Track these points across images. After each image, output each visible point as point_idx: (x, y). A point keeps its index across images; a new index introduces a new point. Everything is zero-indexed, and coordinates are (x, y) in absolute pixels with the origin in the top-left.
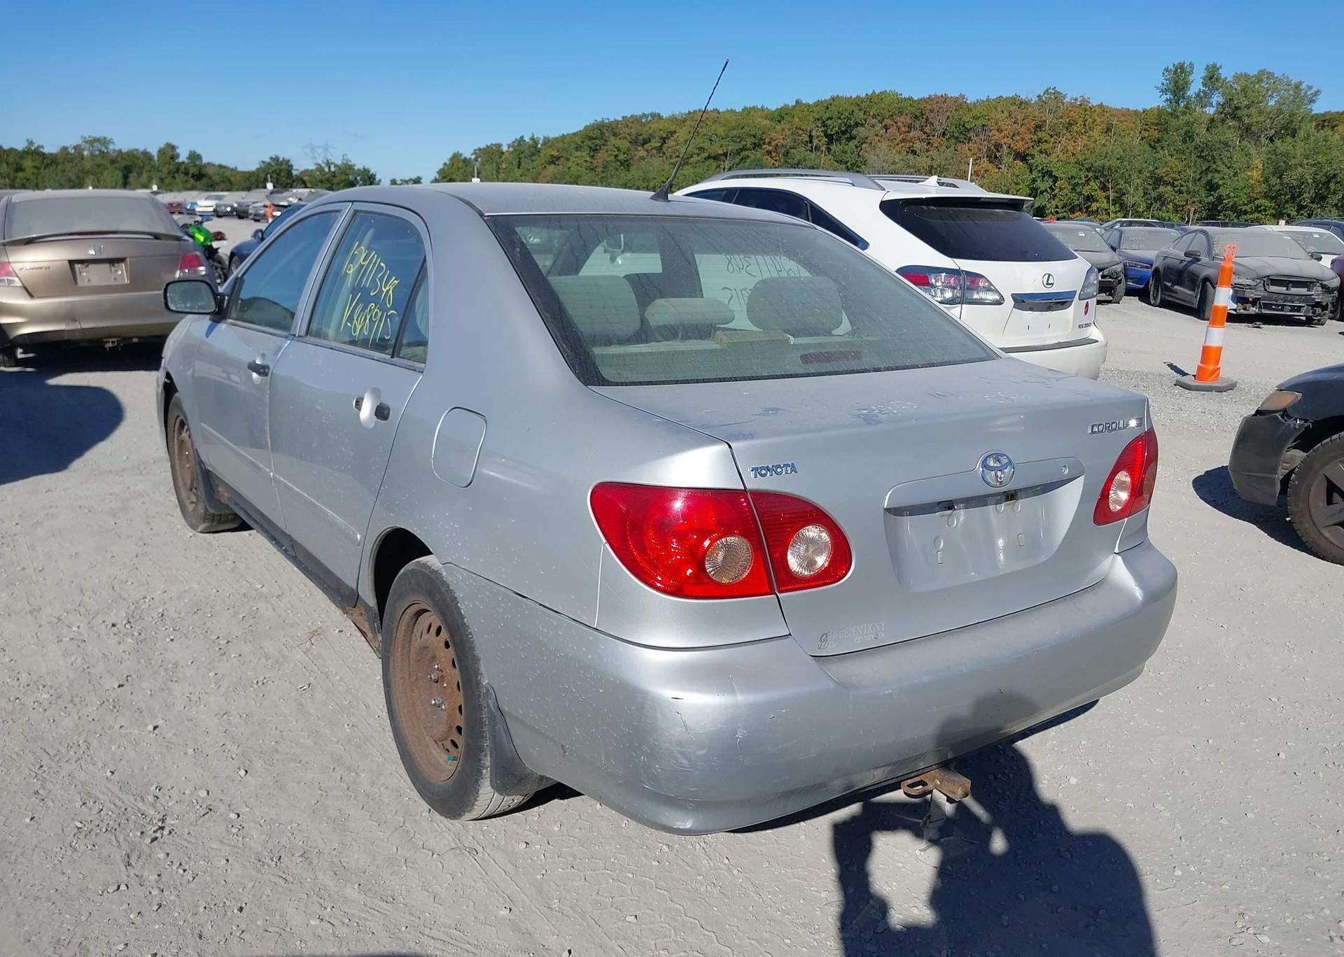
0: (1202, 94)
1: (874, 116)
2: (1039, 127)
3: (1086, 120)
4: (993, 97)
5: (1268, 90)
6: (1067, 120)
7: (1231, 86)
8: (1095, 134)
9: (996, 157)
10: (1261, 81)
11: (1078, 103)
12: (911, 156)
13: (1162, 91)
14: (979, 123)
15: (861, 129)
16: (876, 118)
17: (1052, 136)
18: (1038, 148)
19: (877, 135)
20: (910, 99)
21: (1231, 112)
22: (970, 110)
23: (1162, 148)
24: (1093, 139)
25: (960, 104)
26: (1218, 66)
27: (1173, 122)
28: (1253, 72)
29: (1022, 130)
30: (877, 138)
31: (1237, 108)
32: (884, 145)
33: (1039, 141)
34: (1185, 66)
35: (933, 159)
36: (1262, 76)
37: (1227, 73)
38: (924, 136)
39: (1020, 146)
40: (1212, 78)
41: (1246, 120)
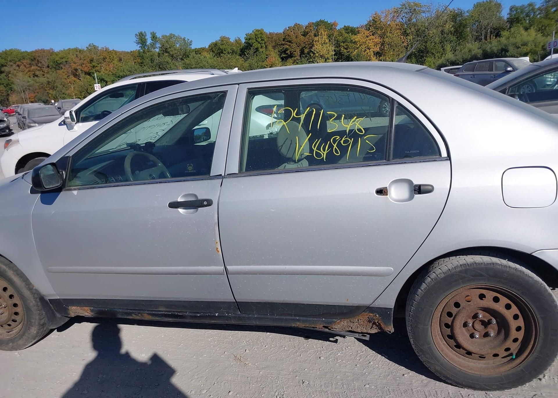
0: (152, 44)
1: (10, 61)
2: (92, 61)
3: (110, 57)
4: (66, 48)
5: (175, 41)
6: (103, 57)
7: (162, 40)
8: (115, 62)
9: (76, 75)
10: (171, 38)
11: (105, 50)
12: (36, 78)
13: (137, 43)
14: (64, 60)
15: (5, 68)
16: (12, 62)
17: (98, 64)
18: (94, 70)
19: (15, 70)
20: (26, 52)
21: (165, 50)
22: (57, 55)
23: (145, 65)
24: (115, 64)
25: (51, 53)
26: (155, 32)
27: (145, 55)
28: (168, 35)
29: (85, 62)
30: (15, 71)
31: (167, 49)
32: (20, 74)
33: (94, 67)
34: (143, 33)
35: (48, 78)
36: (172, 36)
37: (159, 35)
38: (39, 68)
39: (86, 69)
40: (154, 37)
41: (171, 53)
